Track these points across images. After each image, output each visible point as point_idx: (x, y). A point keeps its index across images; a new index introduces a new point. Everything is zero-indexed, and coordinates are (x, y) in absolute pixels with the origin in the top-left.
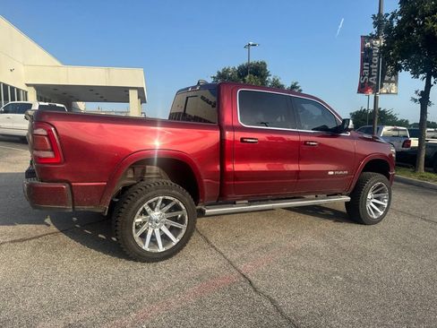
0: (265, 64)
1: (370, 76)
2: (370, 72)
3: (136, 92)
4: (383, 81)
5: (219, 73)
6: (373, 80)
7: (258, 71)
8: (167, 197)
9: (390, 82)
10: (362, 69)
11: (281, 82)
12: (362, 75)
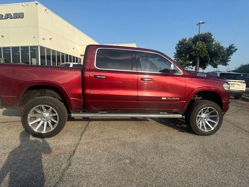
0: (210, 34)
5: (180, 41)
7: (206, 38)
11: (221, 45)
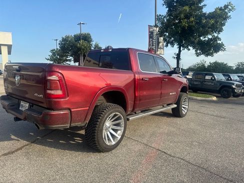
0: (89, 34)
1: (153, 45)
2: (153, 43)
3: (6, 47)
4: (158, 48)
5: (63, 38)
6: (154, 47)
7: (87, 38)
8: (117, 113)
9: (161, 48)
10: (149, 42)
12: (149, 45)
